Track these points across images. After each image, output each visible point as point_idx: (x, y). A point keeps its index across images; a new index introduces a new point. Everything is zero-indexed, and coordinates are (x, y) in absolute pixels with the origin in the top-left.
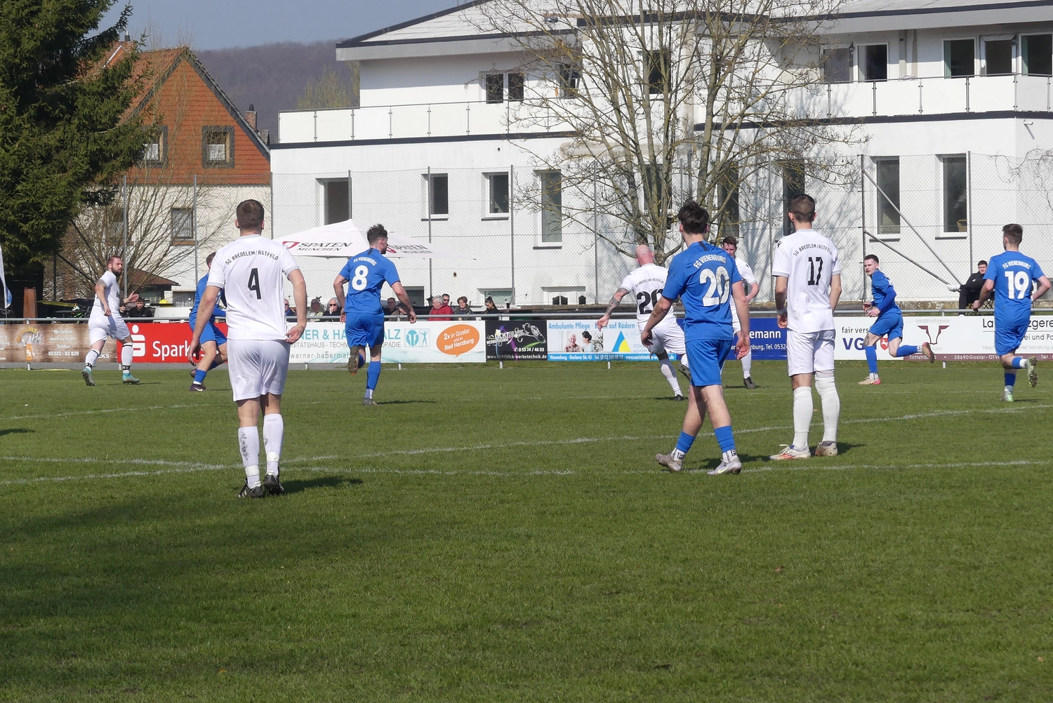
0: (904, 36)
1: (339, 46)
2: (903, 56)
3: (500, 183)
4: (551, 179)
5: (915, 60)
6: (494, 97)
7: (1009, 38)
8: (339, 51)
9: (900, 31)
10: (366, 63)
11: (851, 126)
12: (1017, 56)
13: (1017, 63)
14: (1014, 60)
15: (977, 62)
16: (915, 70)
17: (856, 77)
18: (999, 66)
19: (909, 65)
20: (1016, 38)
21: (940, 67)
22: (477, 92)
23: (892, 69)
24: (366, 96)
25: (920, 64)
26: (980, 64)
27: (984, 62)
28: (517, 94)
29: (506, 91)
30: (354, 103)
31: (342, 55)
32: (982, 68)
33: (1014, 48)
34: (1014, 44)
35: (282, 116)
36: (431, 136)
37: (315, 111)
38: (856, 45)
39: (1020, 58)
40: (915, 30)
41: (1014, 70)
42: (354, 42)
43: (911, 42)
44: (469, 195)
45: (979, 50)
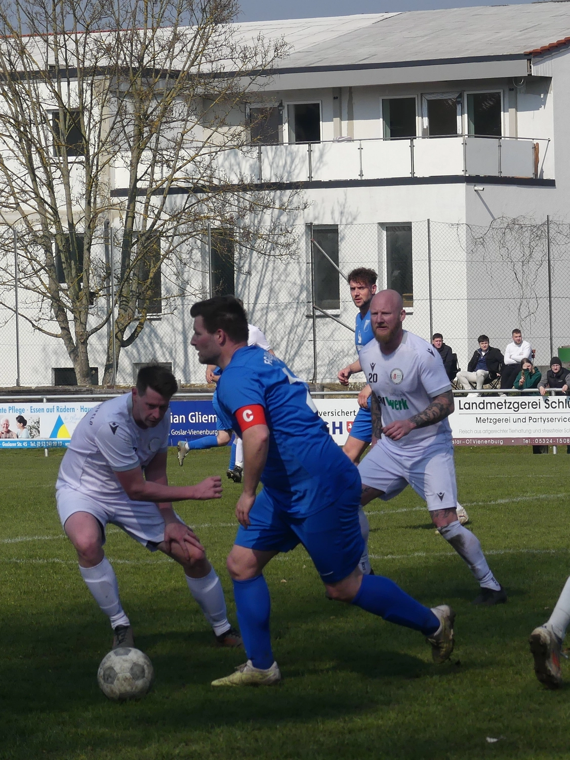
0: (338, 94)
2: (338, 114)
5: (351, 118)
7: (453, 96)
9: (334, 88)
12: (462, 114)
13: (463, 122)
14: (459, 118)
15: (418, 119)
16: (351, 130)
17: (286, 139)
18: (443, 126)
19: (345, 123)
20: (461, 96)
21: (377, 126)
23: (327, 128)
25: (357, 123)
26: (422, 123)
27: (426, 122)
32: (424, 129)
33: (459, 107)
34: (459, 102)
38: (285, 104)
39: (466, 115)
40: (350, 88)
41: (459, 131)
43: (346, 100)
45: (421, 108)
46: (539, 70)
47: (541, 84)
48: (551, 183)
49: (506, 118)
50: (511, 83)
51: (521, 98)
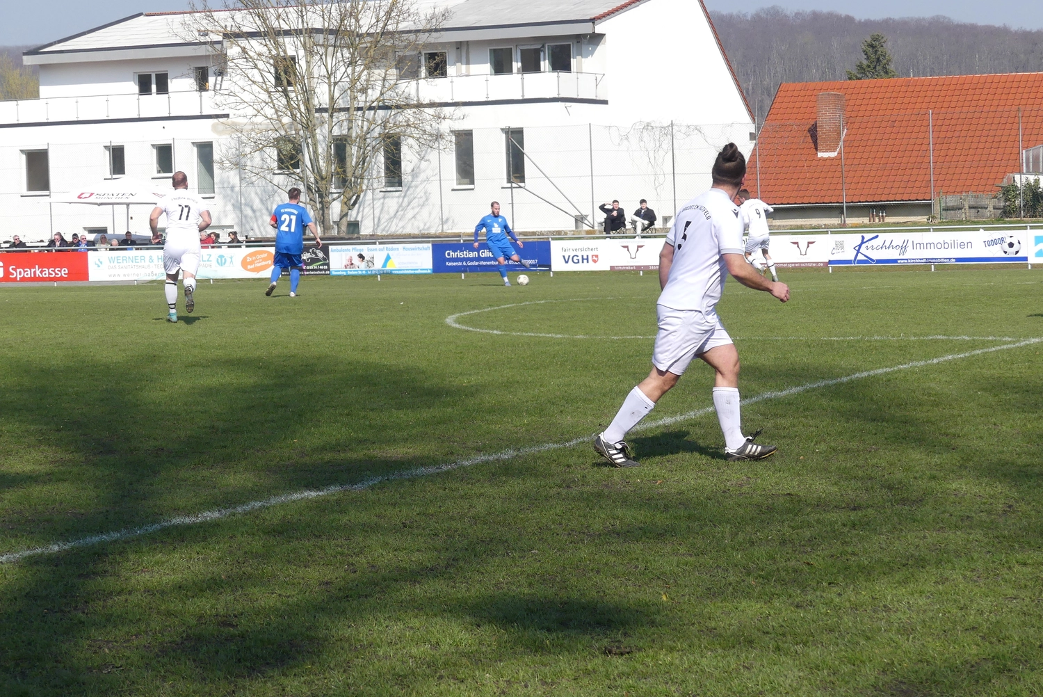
0: (459, 45)
1: (25, 54)
2: (459, 60)
3: (165, 154)
4: (205, 151)
5: (468, 63)
6: (144, 88)
7: (538, 46)
8: (25, 58)
9: (456, 42)
10: (43, 67)
12: (544, 60)
13: (545, 64)
14: (542, 63)
15: (514, 64)
16: (468, 70)
17: (423, 75)
18: (531, 65)
19: (464, 67)
20: (543, 46)
21: (487, 68)
22: (135, 88)
23: (451, 70)
24: (44, 90)
25: (471, 66)
26: (517, 65)
27: (520, 64)
28: (163, 88)
29: (154, 87)
30: (35, 95)
31: (28, 60)
32: (518, 68)
33: (542, 54)
34: (542, 51)
36: (109, 118)
38: (423, 53)
39: (547, 61)
40: (467, 42)
41: (542, 69)
42: (35, 51)
43: (464, 50)
44: (141, 160)
45: (517, 55)
46: (599, 29)
47: (596, 38)
48: (605, 102)
49: (573, 62)
50: (579, 38)
51: (584, 47)
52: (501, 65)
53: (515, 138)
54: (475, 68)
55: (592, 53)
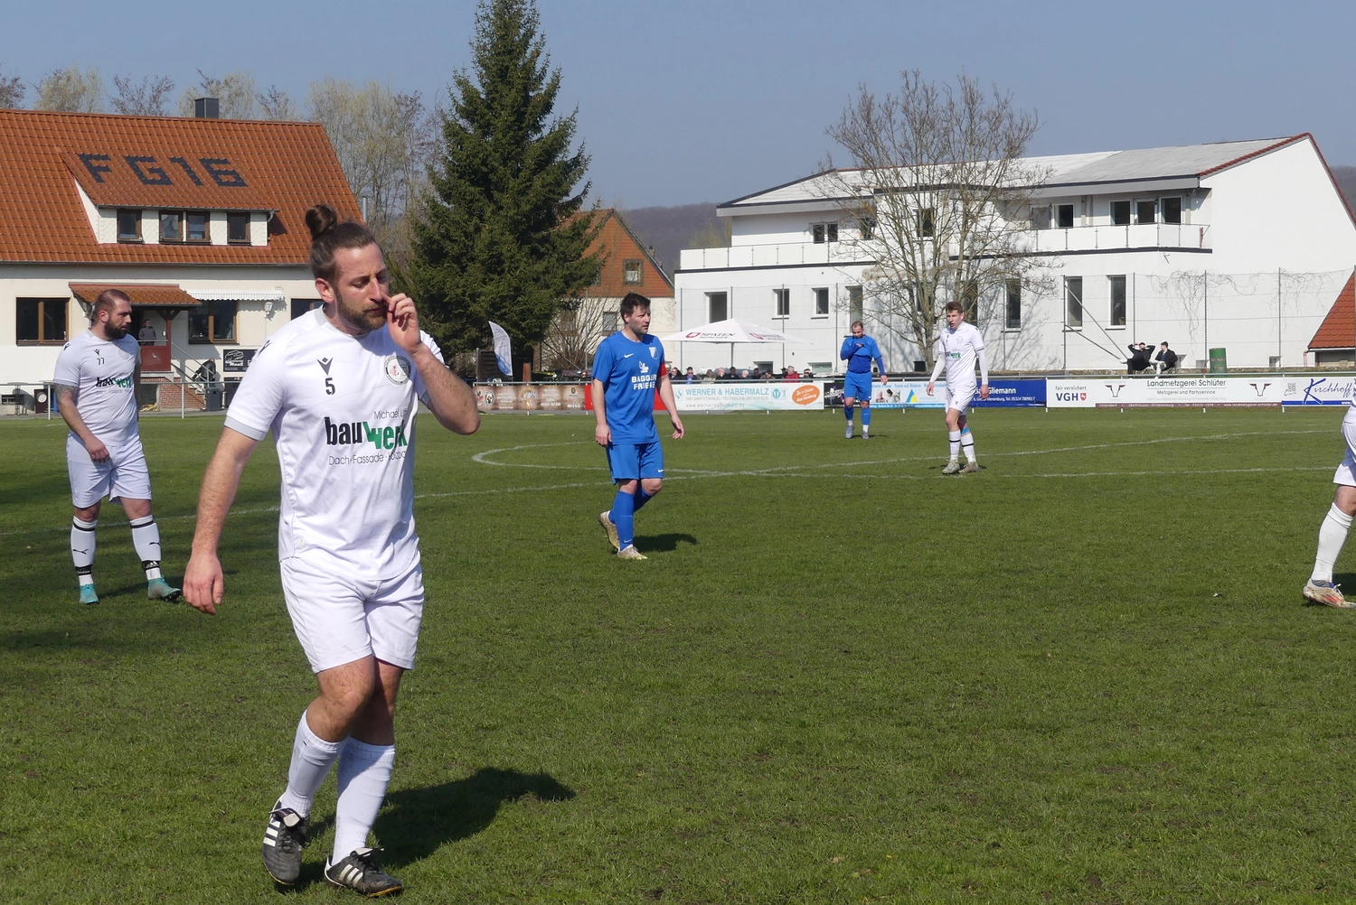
0: (1085, 199)
1: (718, 207)
2: (1084, 213)
3: (823, 295)
4: (856, 292)
5: (1091, 215)
6: (818, 239)
7: (1154, 200)
8: (718, 210)
9: (1082, 196)
10: (735, 218)
11: (1053, 257)
12: (1158, 212)
13: (1158, 217)
14: (1156, 215)
15: (1131, 216)
16: (1091, 221)
17: (1053, 226)
18: (1146, 218)
19: (1088, 218)
20: (1157, 200)
21: (1108, 219)
22: (810, 237)
23: (1076, 221)
24: (735, 239)
25: (1094, 218)
26: (1134, 217)
27: (1136, 216)
28: (833, 237)
29: (826, 237)
30: (727, 244)
31: (721, 213)
32: (1135, 219)
33: (1156, 206)
34: (1156, 204)
35: (682, 251)
36: (778, 264)
37: (704, 248)
38: (1053, 205)
39: (1160, 213)
40: (1092, 195)
41: (1156, 221)
42: (729, 205)
43: (1089, 203)
44: (803, 302)
45: (1134, 208)
46: (1204, 184)
47: (1204, 192)
48: (1210, 251)
49: (1183, 214)
50: (1187, 192)
51: (1192, 200)
52: (1121, 218)
53: (1119, 285)
54: (1097, 220)
55: (1199, 206)
